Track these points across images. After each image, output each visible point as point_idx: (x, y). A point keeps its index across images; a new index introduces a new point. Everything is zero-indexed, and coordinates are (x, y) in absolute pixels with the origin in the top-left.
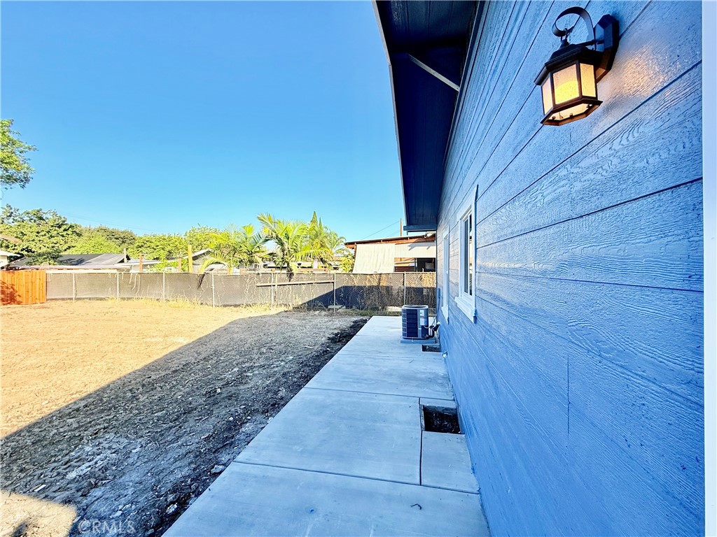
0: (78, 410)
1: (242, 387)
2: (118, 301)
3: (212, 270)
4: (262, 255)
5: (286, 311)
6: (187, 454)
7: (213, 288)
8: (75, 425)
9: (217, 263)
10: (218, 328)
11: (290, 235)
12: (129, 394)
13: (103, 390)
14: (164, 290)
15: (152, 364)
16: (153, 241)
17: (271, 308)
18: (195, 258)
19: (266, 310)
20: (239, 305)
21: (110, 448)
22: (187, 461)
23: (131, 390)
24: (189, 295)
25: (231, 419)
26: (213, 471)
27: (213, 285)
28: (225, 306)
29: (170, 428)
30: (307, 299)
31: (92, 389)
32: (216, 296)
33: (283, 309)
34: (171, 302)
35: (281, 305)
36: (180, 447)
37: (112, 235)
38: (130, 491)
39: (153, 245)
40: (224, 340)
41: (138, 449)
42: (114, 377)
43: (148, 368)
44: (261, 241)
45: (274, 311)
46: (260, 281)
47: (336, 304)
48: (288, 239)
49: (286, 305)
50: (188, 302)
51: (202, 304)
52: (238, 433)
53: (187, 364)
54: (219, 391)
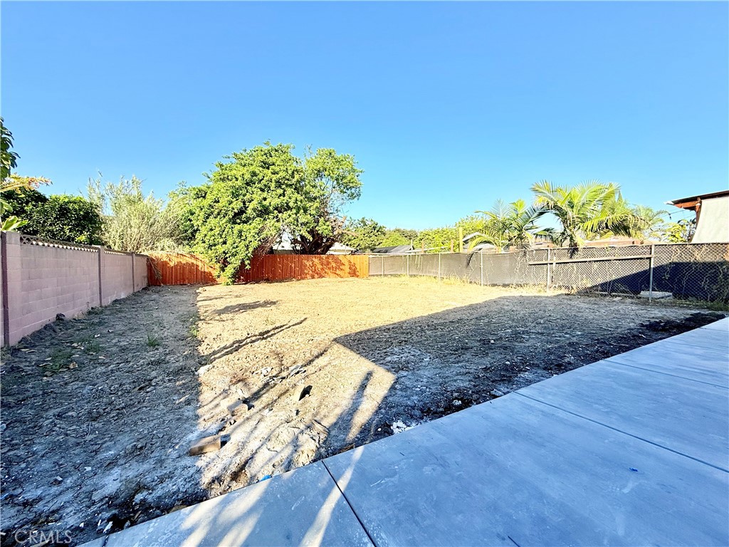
0: (389, 329)
1: (516, 344)
2: (408, 278)
3: (480, 249)
4: (536, 231)
5: (568, 294)
6: (467, 373)
7: (482, 267)
8: (388, 336)
9: (486, 242)
10: (488, 299)
11: (575, 201)
12: (419, 328)
13: (403, 323)
14: (440, 270)
15: (434, 315)
16: (430, 234)
17: (548, 290)
18: (466, 242)
19: (540, 291)
20: (508, 285)
21: (409, 353)
22: (468, 378)
23: (420, 326)
24: (460, 274)
25: (508, 363)
26: (493, 392)
27: (482, 264)
28: (494, 285)
29: (452, 354)
30: (600, 281)
31: (396, 321)
32: (484, 275)
33: (564, 291)
34: (445, 280)
35: (560, 287)
36: (462, 367)
37: (403, 234)
38: (425, 380)
39: (430, 238)
40: (495, 308)
41: (428, 359)
42: (409, 317)
43: (431, 316)
44: (536, 214)
45: (551, 293)
46: (533, 259)
47: (653, 290)
48: (572, 207)
49: (567, 288)
50: (459, 280)
51: (471, 282)
52: (516, 376)
53: (461, 319)
54: (492, 341)
